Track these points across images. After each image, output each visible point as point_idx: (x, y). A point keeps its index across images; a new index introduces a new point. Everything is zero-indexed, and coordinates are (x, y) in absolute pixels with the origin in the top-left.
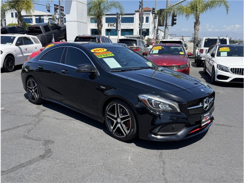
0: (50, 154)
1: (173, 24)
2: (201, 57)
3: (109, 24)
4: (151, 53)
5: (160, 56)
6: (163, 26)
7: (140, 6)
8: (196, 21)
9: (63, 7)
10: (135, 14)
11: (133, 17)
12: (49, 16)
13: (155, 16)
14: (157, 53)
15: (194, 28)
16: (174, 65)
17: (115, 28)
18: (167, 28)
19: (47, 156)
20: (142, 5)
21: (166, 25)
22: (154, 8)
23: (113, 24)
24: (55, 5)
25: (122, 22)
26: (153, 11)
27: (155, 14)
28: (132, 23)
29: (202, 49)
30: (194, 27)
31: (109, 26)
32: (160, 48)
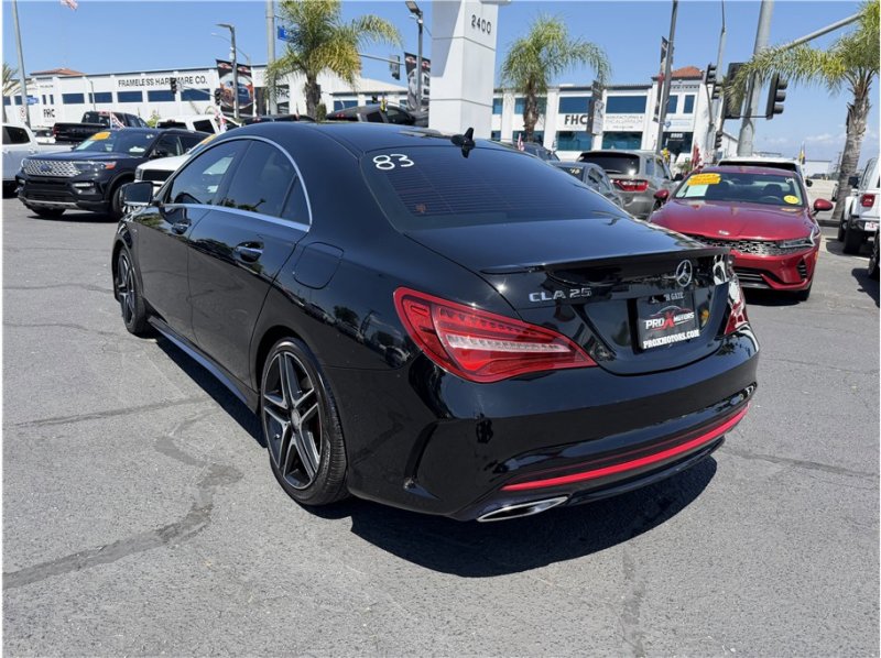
0: (197, 528)
1: (772, 111)
2: (864, 222)
3: (570, 118)
4: (680, 194)
5: (713, 206)
6: (738, 118)
7: (663, 53)
8: (856, 100)
9: (429, 61)
10: (651, 87)
11: (645, 98)
12: (402, 93)
13: (715, 91)
14: (703, 194)
15: (847, 124)
16: (759, 238)
17: (584, 128)
18: (749, 126)
19: (186, 532)
20: (672, 49)
21: (748, 116)
22: (714, 65)
23: (580, 115)
24: (407, 55)
25: (607, 112)
26: (709, 76)
27: (716, 85)
28: (639, 115)
29: (869, 192)
30: (845, 121)
31: (569, 122)
32: (715, 179)
